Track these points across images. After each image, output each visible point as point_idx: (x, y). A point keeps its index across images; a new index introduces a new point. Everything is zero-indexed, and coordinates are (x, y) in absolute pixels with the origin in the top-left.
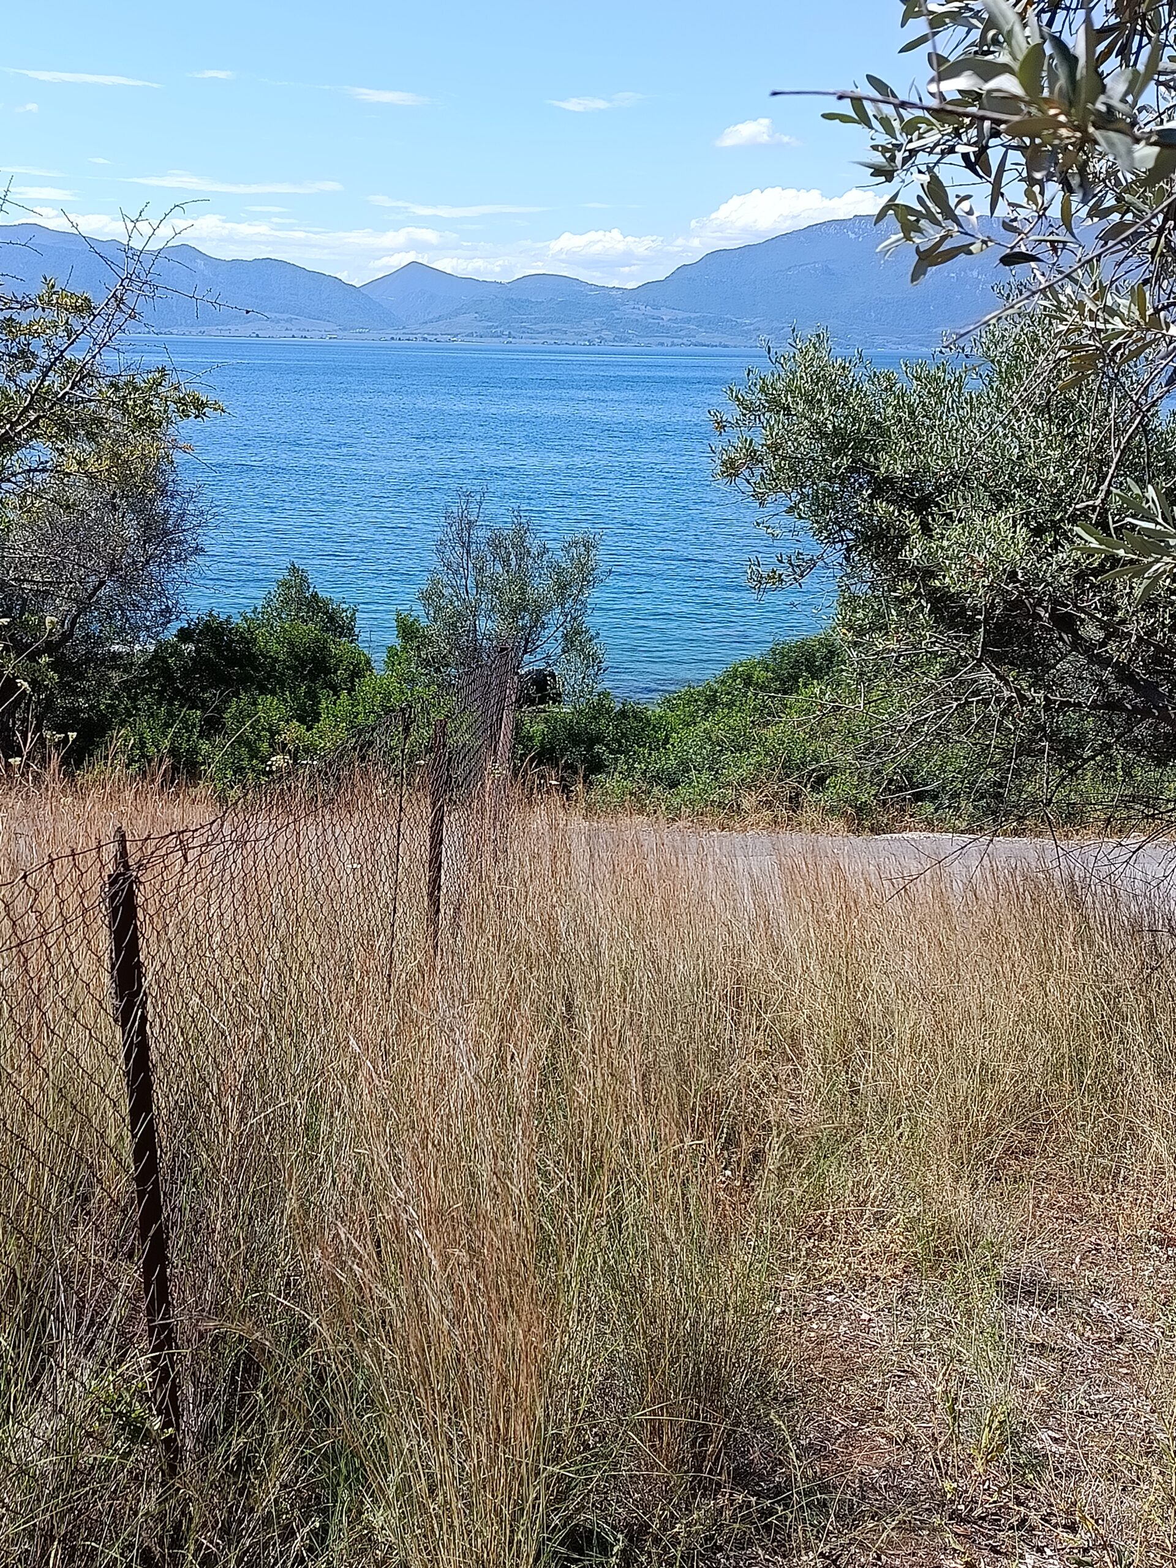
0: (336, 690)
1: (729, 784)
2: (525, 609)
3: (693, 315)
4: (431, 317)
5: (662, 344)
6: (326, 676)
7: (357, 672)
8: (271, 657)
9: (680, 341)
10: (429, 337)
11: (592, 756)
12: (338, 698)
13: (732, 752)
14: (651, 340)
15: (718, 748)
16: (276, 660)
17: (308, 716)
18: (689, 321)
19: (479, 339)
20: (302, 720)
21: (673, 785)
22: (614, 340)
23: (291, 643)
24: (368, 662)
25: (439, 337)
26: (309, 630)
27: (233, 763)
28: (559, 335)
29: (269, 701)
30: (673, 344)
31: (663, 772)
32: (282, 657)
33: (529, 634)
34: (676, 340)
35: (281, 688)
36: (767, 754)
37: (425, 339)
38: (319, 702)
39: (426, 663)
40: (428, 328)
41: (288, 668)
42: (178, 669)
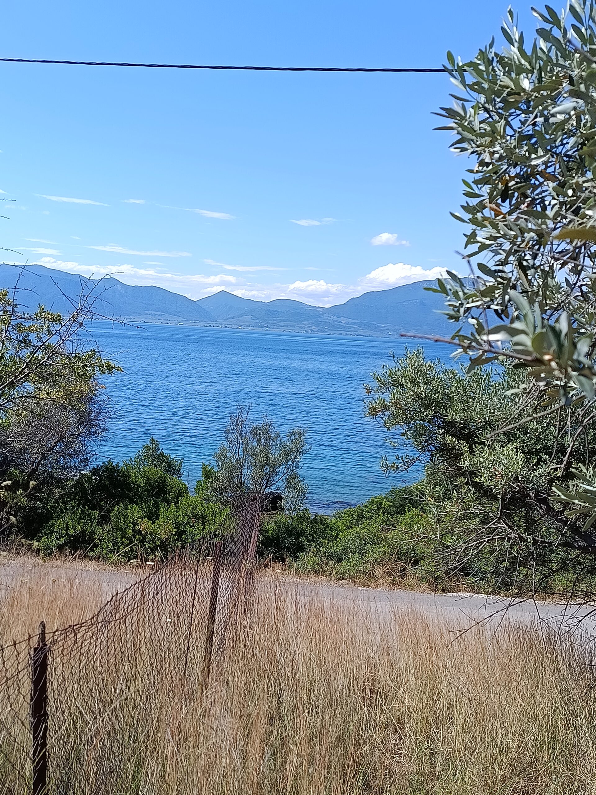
0: (168, 502)
1: (368, 562)
2: (268, 465)
3: (357, 321)
4: (230, 316)
5: (341, 334)
6: (164, 495)
7: (180, 494)
8: (137, 484)
9: (350, 333)
10: (228, 326)
11: (298, 542)
12: (170, 507)
13: (371, 545)
14: (336, 332)
15: (364, 542)
16: (140, 486)
17: (153, 516)
18: (354, 324)
19: (252, 328)
20: (150, 518)
21: (340, 560)
22: (318, 331)
23: (148, 478)
24: (186, 488)
25: (233, 326)
26: (157, 471)
27: (113, 539)
28: (291, 328)
29: (134, 508)
30: (347, 334)
31: (335, 553)
32: (142, 485)
33: (269, 478)
34: (348, 333)
35: (141, 501)
36: (389, 547)
37: (226, 327)
38: (160, 509)
39: (215, 490)
40: (228, 322)
41: (145, 491)
42: (90, 489)
